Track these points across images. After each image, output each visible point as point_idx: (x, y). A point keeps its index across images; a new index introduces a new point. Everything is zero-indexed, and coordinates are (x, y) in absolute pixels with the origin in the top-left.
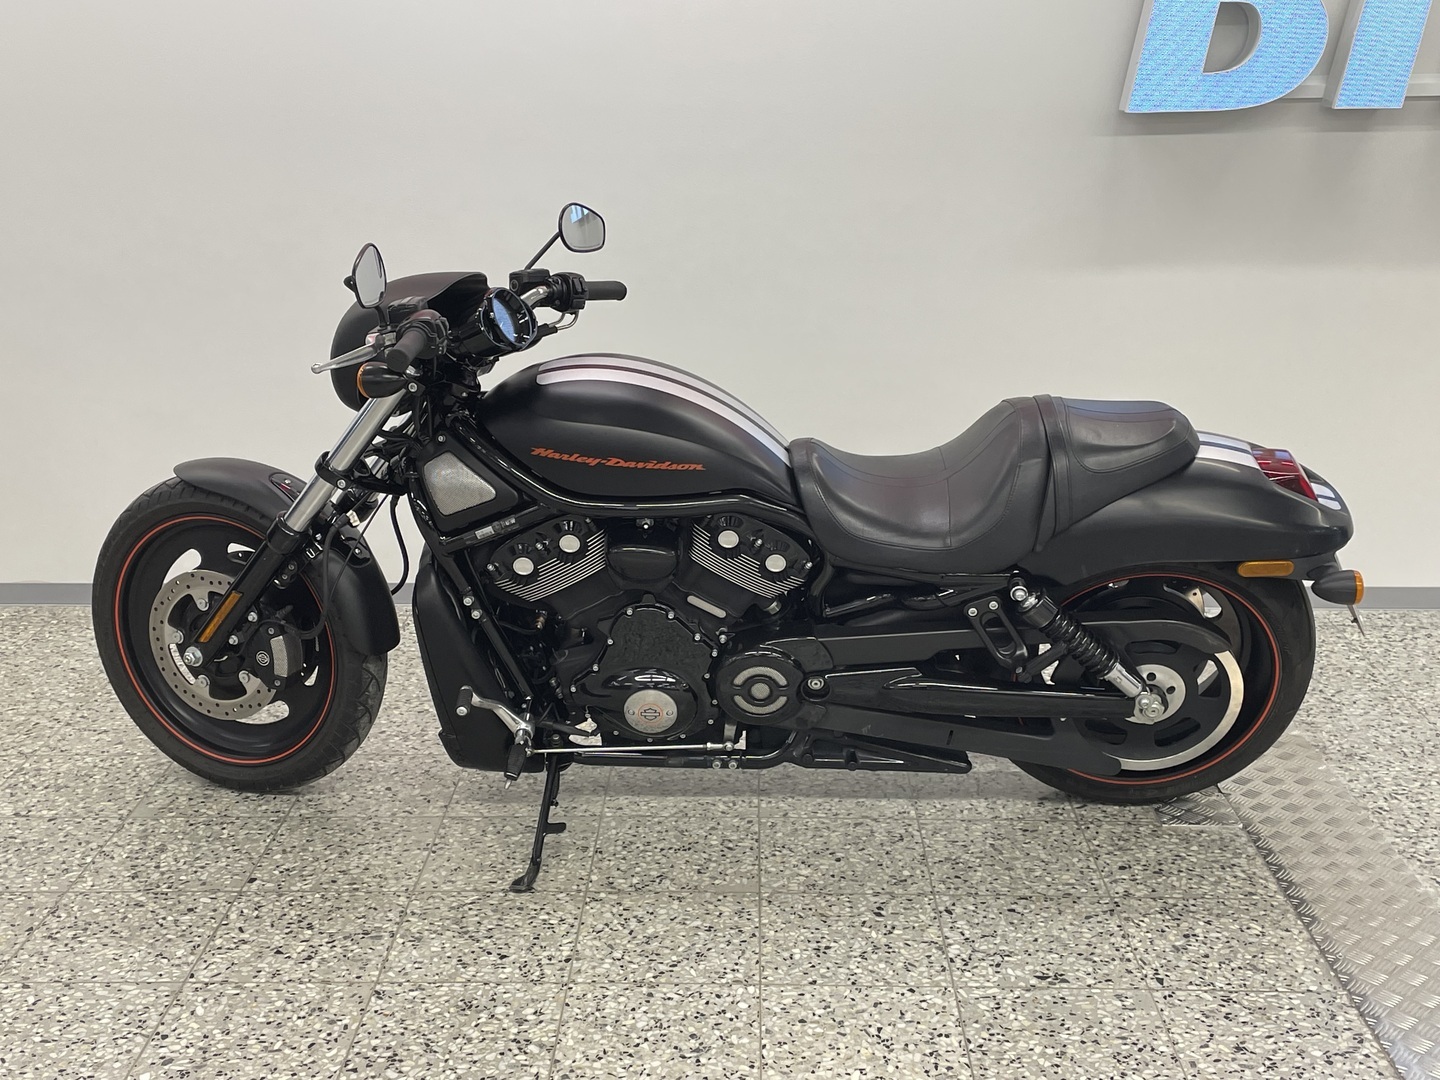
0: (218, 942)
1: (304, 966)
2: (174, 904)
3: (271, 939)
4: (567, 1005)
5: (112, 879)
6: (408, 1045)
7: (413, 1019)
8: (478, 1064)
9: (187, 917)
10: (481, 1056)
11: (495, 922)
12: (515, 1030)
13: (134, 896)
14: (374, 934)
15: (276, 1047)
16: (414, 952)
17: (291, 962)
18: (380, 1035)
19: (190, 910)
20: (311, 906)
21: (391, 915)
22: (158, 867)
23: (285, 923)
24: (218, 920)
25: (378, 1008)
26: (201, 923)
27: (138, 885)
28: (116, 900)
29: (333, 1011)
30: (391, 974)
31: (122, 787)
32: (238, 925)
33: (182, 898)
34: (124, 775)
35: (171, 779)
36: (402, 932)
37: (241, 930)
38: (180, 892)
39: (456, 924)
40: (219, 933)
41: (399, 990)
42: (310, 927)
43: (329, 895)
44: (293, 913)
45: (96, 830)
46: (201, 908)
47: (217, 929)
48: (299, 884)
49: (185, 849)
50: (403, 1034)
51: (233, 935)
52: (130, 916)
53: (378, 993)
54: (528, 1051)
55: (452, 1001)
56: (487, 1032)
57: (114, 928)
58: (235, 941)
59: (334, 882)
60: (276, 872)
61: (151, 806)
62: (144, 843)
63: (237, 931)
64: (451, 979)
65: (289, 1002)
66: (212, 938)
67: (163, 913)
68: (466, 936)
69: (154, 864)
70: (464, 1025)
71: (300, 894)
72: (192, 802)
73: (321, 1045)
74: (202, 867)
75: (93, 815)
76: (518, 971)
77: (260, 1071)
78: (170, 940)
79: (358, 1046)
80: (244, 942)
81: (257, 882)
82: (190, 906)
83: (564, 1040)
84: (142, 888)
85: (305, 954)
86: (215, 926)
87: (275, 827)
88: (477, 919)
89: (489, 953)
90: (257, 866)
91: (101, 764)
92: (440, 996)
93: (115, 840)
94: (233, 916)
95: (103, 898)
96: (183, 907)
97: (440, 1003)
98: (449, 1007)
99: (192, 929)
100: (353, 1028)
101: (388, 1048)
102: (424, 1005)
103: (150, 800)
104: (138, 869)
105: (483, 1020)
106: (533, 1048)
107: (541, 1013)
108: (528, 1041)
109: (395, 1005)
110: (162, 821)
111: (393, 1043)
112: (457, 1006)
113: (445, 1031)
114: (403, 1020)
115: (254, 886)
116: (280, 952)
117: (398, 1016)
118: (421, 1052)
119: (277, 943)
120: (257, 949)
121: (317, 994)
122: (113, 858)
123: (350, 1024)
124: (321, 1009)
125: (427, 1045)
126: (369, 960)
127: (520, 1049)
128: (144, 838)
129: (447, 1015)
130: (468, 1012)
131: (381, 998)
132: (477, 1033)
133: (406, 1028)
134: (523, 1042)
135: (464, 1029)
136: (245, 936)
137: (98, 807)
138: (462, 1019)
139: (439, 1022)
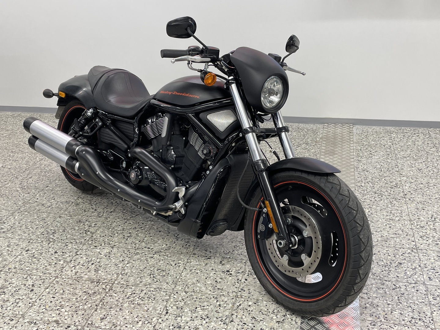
0: (30, 201)
1: (47, 209)
4: (104, 223)
6: (59, 230)
7: (65, 224)
10: (75, 234)
11: (99, 201)
12: (87, 228)
13: (17, 189)
14: (68, 202)
15: (28, 228)
16: (75, 208)
17: (44, 207)
18: (54, 227)
20: (57, 194)
21: (75, 198)
22: (27, 182)
23: (49, 198)
24: (33, 196)
26: (29, 196)
28: (13, 189)
29: (47, 220)
30: (66, 212)
31: (30, 161)
34: (33, 158)
35: (43, 160)
36: (75, 202)
38: (29, 188)
39: (89, 201)
40: (32, 199)
41: (66, 216)
42: (54, 199)
43: (63, 192)
44: (52, 195)
45: (18, 172)
48: (58, 189)
49: (36, 178)
50: (60, 227)
52: (14, 193)
53: (60, 216)
54: (87, 233)
55: (76, 220)
56: (80, 228)
57: (8, 196)
59: (67, 188)
60: (54, 185)
62: (28, 176)
64: (80, 215)
65: (38, 217)
66: (29, 200)
67: (22, 193)
68: (90, 204)
69: (27, 181)
70: (76, 226)
71: (57, 191)
72: (45, 166)
73: (39, 228)
74: (37, 183)
75: (20, 168)
76: (97, 214)
77: (22, 233)
78: (19, 200)
79: (48, 229)
80: (36, 202)
81: (49, 187)
83: (97, 231)
85: (49, 206)
87: (61, 174)
88: (96, 200)
89: (93, 209)
90: (50, 183)
92: (74, 219)
93: (21, 174)
94: (38, 195)
95: (10, 189)
96: (27, 192)
97: (73, 220)
98: (75, 221)
99: (26, 198)
100: (49, 224)
101: (54, 230)
102: (69, 220)
103: (36, 165)
104: (22, 182)
105: (81, 225)
106: (89, 233)
107: (96, 225)
108: (89, 231)
109: (62, 220)
110: (35, 171)
111: (56, 229)
112: (77, 221)
113: (70, 227)
114: (62, 224)
115: (47, 188)
116: (43, 205)
117: (61, 222)
118: (62, 231)
119: (44, 203)
120: (38, 204)
121: (46, 216)
122: (18, 179)
123: (49, 223)
124: (44, 219)
125: (64, 230)
126: (63, 208)
127: (85, 233)
128: (28, 174)
129: (73, 223)
130: (79, 223)
131: (60, 218)
132: (78, 228)
133: (61, 226)
134: (87, 231)
135: (75, 227)
136: (38, 200)
137: (22, 166)
138: (76, 224)
139: (70, 225)
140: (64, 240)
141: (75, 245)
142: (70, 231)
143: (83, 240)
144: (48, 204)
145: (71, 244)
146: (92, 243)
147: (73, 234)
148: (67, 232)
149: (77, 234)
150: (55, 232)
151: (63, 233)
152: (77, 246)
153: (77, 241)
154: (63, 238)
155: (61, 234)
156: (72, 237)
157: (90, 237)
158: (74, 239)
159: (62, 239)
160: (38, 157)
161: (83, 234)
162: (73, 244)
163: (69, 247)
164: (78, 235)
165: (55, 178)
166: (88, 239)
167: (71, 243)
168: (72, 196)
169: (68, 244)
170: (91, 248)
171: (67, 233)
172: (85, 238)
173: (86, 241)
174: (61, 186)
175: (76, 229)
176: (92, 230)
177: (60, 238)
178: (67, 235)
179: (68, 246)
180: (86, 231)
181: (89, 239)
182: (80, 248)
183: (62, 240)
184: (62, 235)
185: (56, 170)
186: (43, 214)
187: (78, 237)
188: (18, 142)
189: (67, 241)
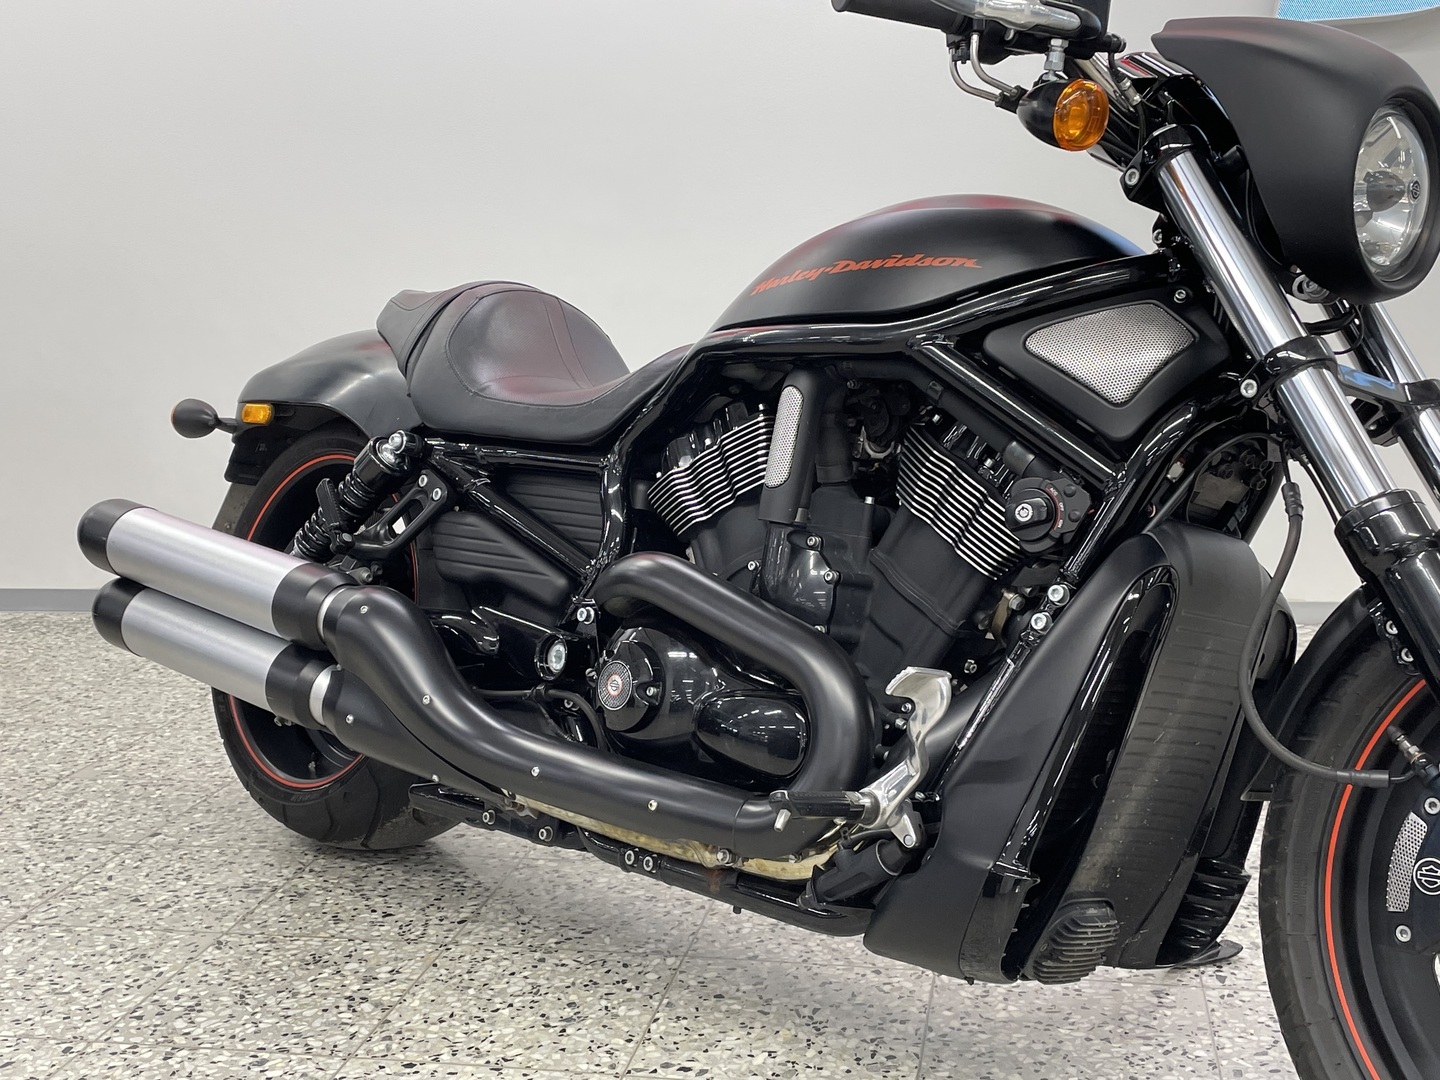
0: (75, 889)
1: (156, 914)
2: (56, 853)
3: (136, 888)
4: (435, 965)
6: (220, 996)
7: (243, 971)
8: (289, 1020)
9: (60, 864)
10: (299, 1011)
12: (356, 988)
13: (19, 843)
14: (254, 888)
15: (66, 990)
16: (288, 907)
17: (144, 910)
18: (193, 984)
19: (69, 858)
20: (202, 859)
21: (285, 872)
22: (64, 820)
23: (162, 874)
24: (91, 868)
25: (209, 958)
26: (72, 870)
27: (32, 834)
29: (156, 958)
30: (248, 926)
31: (81, 752)
32: (111, 874)
33: (69, 847)
36: (287, 887)
37: (110, 878)
38: (71, 842)
39: (353, 882)
40: (83, 880)
41: (246, 941)
42: (188, 878)
43: (229, 851)
44: (178, 865)
45: (25, 786)
46: (82, 857)
47: (84, 877)
48: (203, 840)
49: (103, 806)
50: (221, 985)
51: (97, 882)
53: (220, 943)
54: (358, 1009)
56: (321, 988)
58: (96, 887)
60: (187, 829)
61: (98, 769)
62: (66, 799)
63: (105, 879)
64: (314, 933)
65: (113, 947)
66: (72, 884)
67: (38, 859)
68: (358, 894)
69: (62, 817)
70: (299, 979)
71: (198, 849)
72: (143, 767)
73: (119, 991)
74: (110, 822)
75: (33, 774)
76: (397, 929)
77: (32, 1012)
78: (26, 884)
79: (161, 994)
80: (105, 889)
81: (159, 836)
82: (71, 855)
83: (409, 1000)
84: (32, 838)
85: (165, 903)
86: (85, 873)
88: (382, 879)
89: (374, 911)
90: (170, 823)
91: (74, 734)
92: (289, 950)
93: (39, 795)
94: (111, 865)
96: (63, 856)
97: (285, 956)
98: (292, 961)
99: (58, 875)
100: (168, 975)
101: (194, 997)
102: (264, 958)
103: (102, 764)
104: (42, 821)
105: (325, 975)
106: (367, 1007)
107: (398, 972)
108: (365, 999)
109: (231, 956)
110: (100, 782)
111: (202, 993)
112: (303, 960)
113: (272, 983)
114: (230, 971)
115: (154, 840)
116: (137, 900)
117: (228, 966)
118: (231, 1003)
119: (140, 892)
120: (114, 897)
121: (151, 941)
122: (23, 811)
123: (168, 972)
124: (143, 956)
125: (242, 997)
126: (232, 912)
127: (350, 1006)
128: (67, 797)
129: (285, 968)
130: (312, 967)
131: (219, 949)
132: (309, 988)
133: (228, 979)
134: (357, 1000)
135: (295, 983)
136: (111, 884)
137: (43, 768)
138: (300, 973)
139: (271, 975)
140: (243, 1040)
141: (301, 1062)
142: (271, 1001)
143: (340, 1039)
144: (161, 895)
145: (280, 1055)
146: (388, 1048)
147: (290, 1013)
148: (256, 1007)
149: (308, 1013)
150: (198, 1005)
151: (239, 1008)
152: (311, 1066)
153: (311, 1042)
154: (238, 1030)
155: (228, 1012)
156: (282, 1023)
157: (376, 1022)
158: (297, 1035)
159: (233, 1037)
160: (115, 738)
161: (335, 1011)
162: (293, 1057)
163: (273, 1068)
164: (315, 1017)
165: (190, 804)
166: (365, 1032)
167: (282, 1050)
168: (272, 865)
169: (265, 1055)
170: (387, 1070)
171: (258, 1009)
172: (352, 1030)
173: (356, 1041)
174: (216, 831)
175: (303, 991)
176: (378, 993)
177: (226, 1029)
178: (258, 1016)
179: (266, 1066)
180: (351, 998)
181: (373, 1032)
182: (332, 1072)
183: (237, 1040)
184: (231, 1016)
185: (192, 779)
186: (139, 933)
187: (317, 1023)
188: (27, 696)
189: (261, 1044)
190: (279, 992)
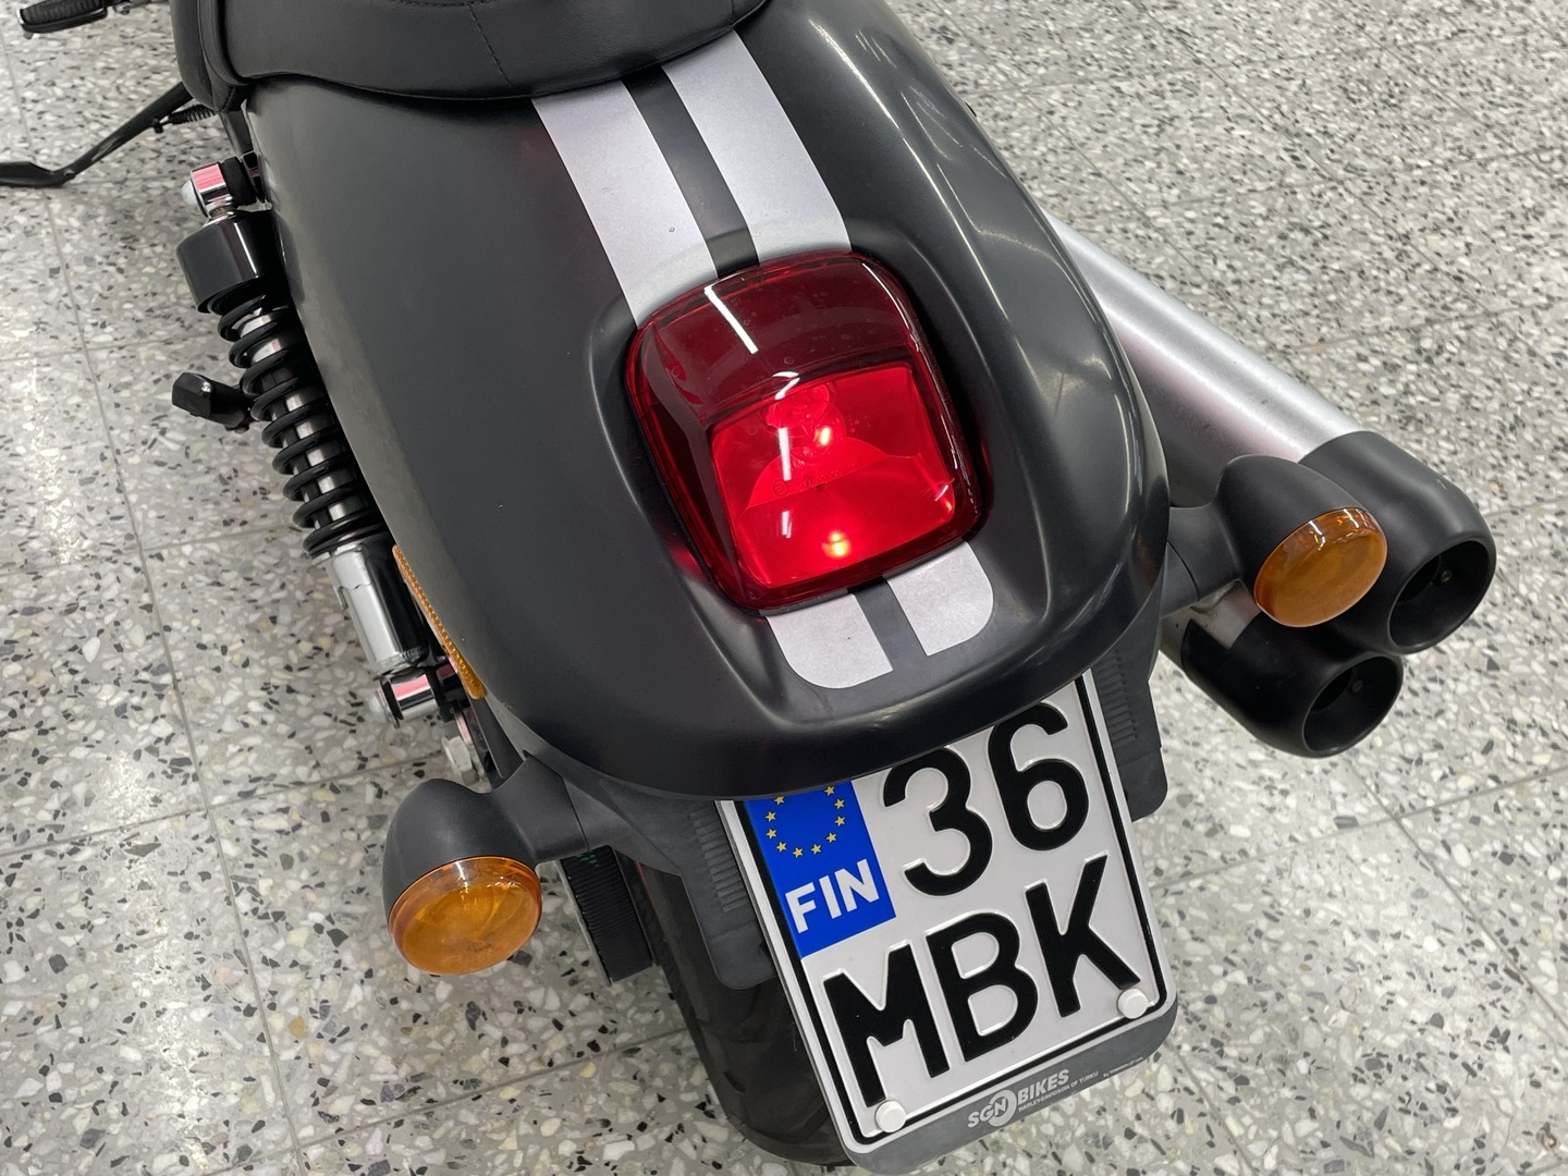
2: (1517, 896)
3: (1474, 695)
5: (1541, 1074)
8: (1499, 376)
9: (1529, 849)
19: (1507, 858)
25: (1497, 501)
27: (1514, 1009)
32: (1479, 759)
33: (1487, 897)
37: (1488, 748)
46: (1487, 848)
47: (1519, 783)
51: (1510, 751)
58: (1519, 738)
63: (1495, 753)
82: (1497, 866)
84: (1521, 991)
86: (1511, 792)
190: (1477, 410)
